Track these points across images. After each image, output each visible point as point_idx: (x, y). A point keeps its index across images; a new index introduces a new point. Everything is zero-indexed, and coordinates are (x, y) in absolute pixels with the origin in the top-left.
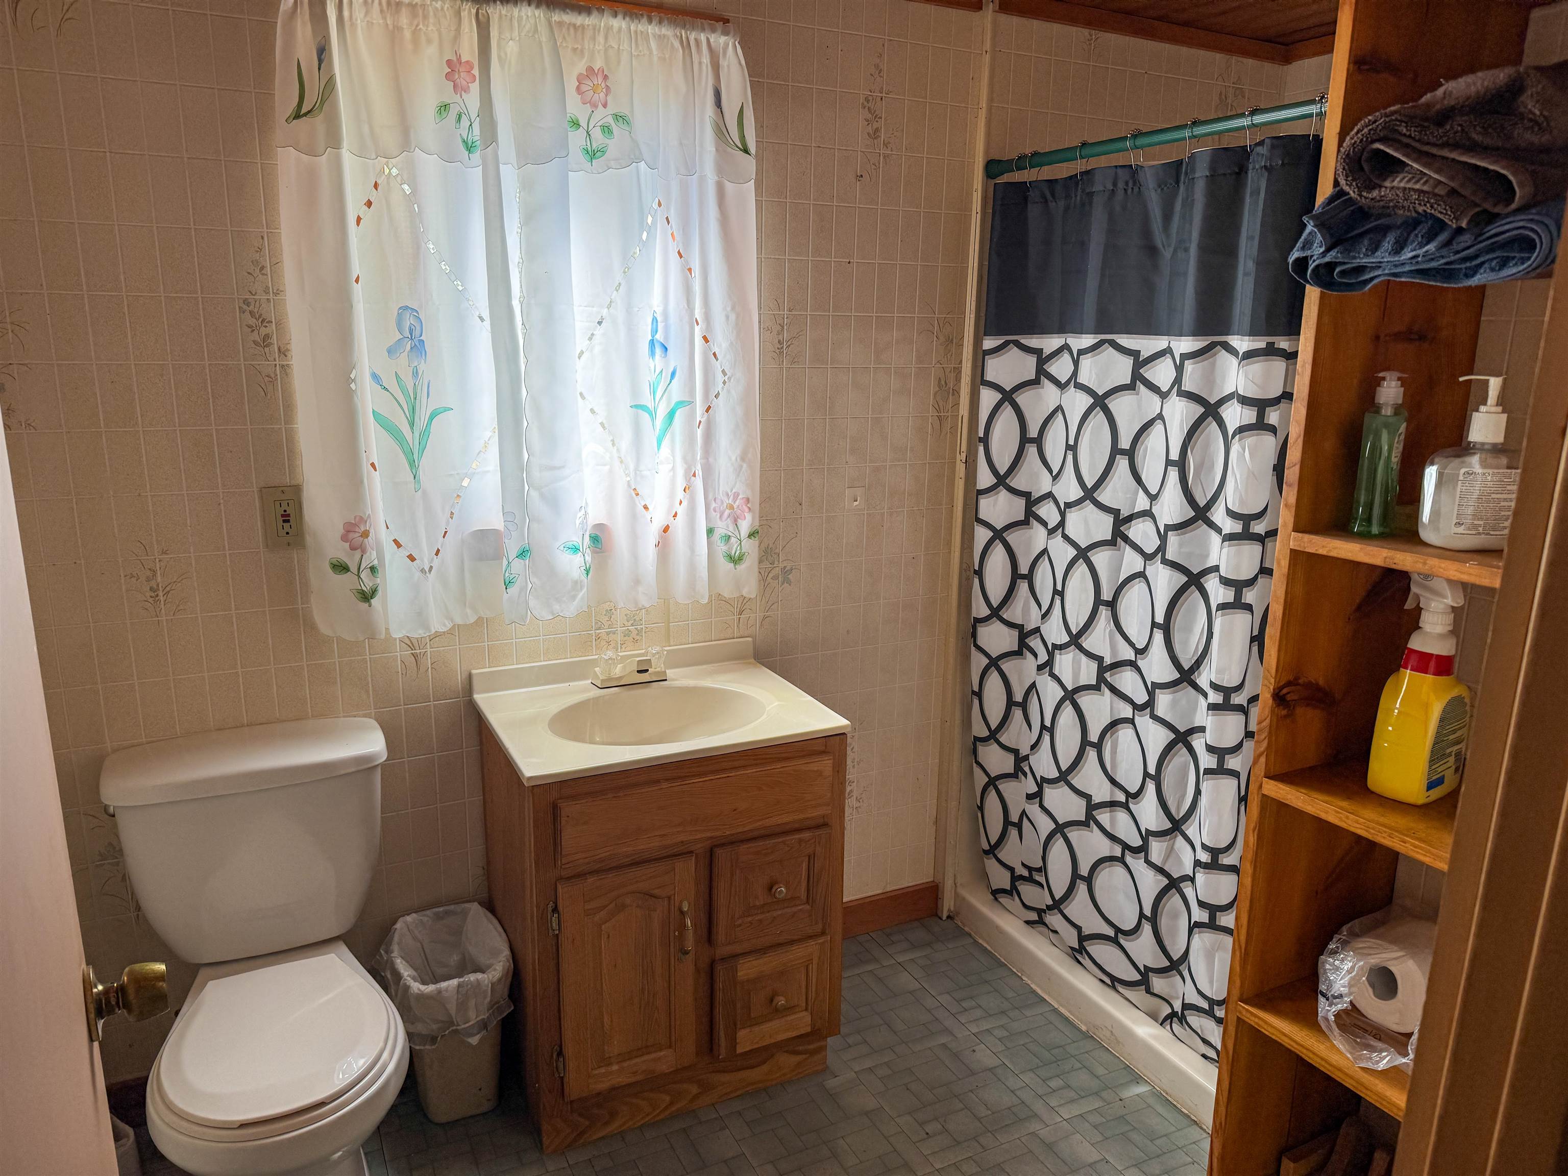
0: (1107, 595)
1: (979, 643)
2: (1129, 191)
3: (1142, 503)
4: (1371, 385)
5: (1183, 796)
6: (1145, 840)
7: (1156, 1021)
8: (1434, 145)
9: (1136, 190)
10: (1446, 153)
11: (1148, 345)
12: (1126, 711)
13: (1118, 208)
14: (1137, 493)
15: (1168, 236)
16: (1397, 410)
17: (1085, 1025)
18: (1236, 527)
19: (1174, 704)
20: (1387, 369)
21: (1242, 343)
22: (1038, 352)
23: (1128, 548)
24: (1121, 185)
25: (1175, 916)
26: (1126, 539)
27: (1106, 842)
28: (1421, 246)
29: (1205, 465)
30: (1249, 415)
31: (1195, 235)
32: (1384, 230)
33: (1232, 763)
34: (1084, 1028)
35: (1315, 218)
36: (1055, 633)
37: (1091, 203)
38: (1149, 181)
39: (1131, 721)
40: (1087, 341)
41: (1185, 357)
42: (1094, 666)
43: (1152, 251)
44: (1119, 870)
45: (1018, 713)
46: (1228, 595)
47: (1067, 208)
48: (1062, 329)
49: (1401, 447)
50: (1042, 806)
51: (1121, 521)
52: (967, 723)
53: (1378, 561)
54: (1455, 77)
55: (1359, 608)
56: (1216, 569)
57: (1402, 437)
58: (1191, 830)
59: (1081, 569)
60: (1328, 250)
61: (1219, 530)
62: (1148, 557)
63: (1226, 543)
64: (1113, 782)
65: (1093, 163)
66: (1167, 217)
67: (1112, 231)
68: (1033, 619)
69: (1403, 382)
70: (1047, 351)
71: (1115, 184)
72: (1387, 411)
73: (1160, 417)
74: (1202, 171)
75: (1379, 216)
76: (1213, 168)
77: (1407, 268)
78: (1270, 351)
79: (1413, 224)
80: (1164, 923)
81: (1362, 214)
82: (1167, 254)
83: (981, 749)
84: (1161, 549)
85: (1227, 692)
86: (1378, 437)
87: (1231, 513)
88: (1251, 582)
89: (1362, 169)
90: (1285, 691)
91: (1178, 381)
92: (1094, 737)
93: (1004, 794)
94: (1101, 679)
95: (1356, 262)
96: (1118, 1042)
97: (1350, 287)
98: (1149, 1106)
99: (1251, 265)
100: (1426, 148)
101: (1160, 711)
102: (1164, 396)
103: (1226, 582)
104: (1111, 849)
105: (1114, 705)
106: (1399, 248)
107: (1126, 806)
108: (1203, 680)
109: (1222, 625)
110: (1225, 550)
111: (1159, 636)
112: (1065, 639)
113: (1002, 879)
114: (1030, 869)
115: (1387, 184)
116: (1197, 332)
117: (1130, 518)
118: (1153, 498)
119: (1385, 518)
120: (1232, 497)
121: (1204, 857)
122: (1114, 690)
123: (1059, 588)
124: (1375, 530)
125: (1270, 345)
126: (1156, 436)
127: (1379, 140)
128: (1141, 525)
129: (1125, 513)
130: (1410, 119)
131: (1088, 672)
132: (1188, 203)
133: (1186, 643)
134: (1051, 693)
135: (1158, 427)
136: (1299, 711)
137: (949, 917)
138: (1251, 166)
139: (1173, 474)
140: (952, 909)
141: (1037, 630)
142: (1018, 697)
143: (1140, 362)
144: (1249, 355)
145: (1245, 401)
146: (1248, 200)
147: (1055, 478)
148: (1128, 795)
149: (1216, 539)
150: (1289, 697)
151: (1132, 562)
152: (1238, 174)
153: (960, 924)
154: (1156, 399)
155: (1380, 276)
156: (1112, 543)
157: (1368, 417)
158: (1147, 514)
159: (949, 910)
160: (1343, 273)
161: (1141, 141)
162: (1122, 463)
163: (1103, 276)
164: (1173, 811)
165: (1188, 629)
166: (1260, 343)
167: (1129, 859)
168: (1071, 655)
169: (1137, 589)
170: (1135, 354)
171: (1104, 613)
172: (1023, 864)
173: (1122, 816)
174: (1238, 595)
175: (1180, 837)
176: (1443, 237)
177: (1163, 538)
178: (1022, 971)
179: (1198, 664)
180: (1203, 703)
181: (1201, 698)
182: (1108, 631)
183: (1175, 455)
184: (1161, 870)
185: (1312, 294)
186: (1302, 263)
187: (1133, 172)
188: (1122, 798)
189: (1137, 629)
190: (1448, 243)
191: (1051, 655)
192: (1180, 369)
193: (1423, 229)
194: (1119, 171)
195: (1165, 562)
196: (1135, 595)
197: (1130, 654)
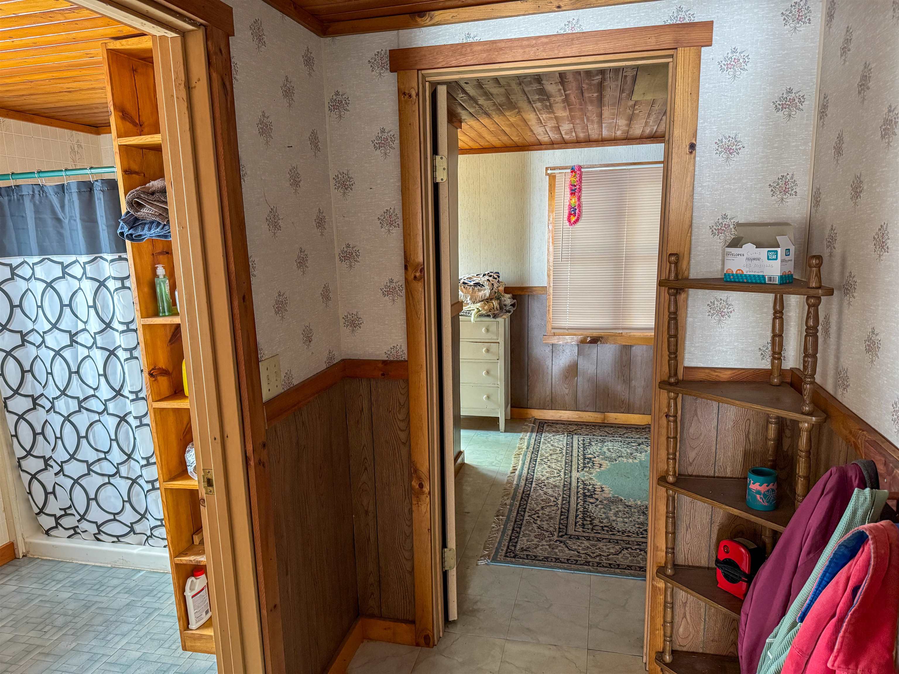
0: (74, 369)
1: (10, 409)
2: (41, 195)
3: (81, 326)
4: (154, 270)
5: (129, 444)
6: (117, 468)
7: (142, 545)
8: (152, 201)
9: (44, 195)
10: (155, 203)
11: (67, 259)
12: (96, 417)
13: (37, 202)
14: (77, 322)
15: (65, 214)
16: (164, 276)
17: (110, 564)
18: (124, 328)
19: (116, 407)
20: (159, 264)
21: (109, 257)
22: (10, 265)
23: (79, 346)
24: (36, 192)
25: (138, 495)
26: (77, 343)
27: (100, 478)
28: (156, 229)
29: (105, 306)
30: (119, 284)
31: (78, 215)
32: (145, 224)
33: (146, 421)
34: (109, 566)
35: (122, 220)
36: (52, 392)
37: (23, 200)
38: (51, 193)
39: (99, 421)
40: (36, 259)
41: (85, 263)
42: (76, 401)
43: (59, 220)
44: (109, 487)
45: (40, 438)
46: (127, 355)
47: (10, 201)
48: (20, 255)
49: (168, 288)
50: (64, 475)
51: (73, 336)
52: (12, 453)
53: (169, 322)
54: (154, 180)
55: (170, 341)
56: (120, 346)
57: (168, 284)
58: (136, 456)
59: (59, 359)
60: (129, 230)
61: (117, 331)
62: (89, 348)
63: (121, 335)
64: (97, 450)
65: (20, 182)
66: (63, 207)
67: (37, 211)
68: (39, 390)
69: (164, 268)
70: (14, 265)
71: (33, 192)
72: (161, 277)
73: (80, 288)
74: (74, 189)
75: (142, 220)
76: (79, 188)
77: (154, 235)
78: (120, 259)
79: (152, 222)
80: (134, 500)
81: (136, 219)
82: (66, 221)
83: (23, 463)
84: (95, 343)
85: (136, 393)
86: (161, 285)
87: (120, 323)
88: (135, 348)
89: (133, 206)
90: (152, 372)
91: (85, 273)
92: (83, 434)
93: (41, 480)
94: (80, 407)
95: (139, 234)
96: (127, 562)
97: (140, 240)
98: (147, 577)
99: (105, 227)
100: (150, 201)
101: (111, 411)
102: (80, 280)
103: (125, 350)
104: (103, 480)
105: (90, 416)
106: (150, 229)
107: (105, 458)
108: (126, 393)
109: (128, 367)
110: (122, 337)
111: (102, 379)
112: (59, 393)
113: (50, 522)
114: (64, 510)
115: (142, 211)
116: (89, 253)
117: (76, 333)
118: (85, 323)
119: (169, 311)
120: (119, 316)
121: (144, 462)
122: (87, 410)
123: (49, 371)
124: (167, 314)
125: (120, 256)
126: (80, 296)
127: (136, 198)
128: (83, 336)
129: (73, 332)
130: (144, 192)
131: (74, 405)
132: (71, 201)
133: (115, 379)
134: (56, 420)
135: (80, 293)
136: (159, 378)
137: (23, 556)
138: (95, 189)
139: (92, 311)
140: (24, 551)
141: (42, 395)
142: (39, 430)
143: (64, 267)
144: (112, 261)
145: (115, 278)
146: (97, 202)
147: (34, 322)
148: (105, 453)
149: (117, 334)
150: (154, 374)
151: (82, 352)
152: (90, 191)
153: (31, 556)
154: (76, 282)
155: (147, 237)
156: (71, 345)
157: (156, 279)
158: (85, 330)
159: (23, 553)
160: (136, 236)
161: (41, 175)
162: (67, 310)
163: (37, 230)
164: (127, 451)
165: (115, 373)
166: (116, 256)
167: (112, 480)
168: (63, 400)
169: (88, 363)
170: (62, 263)
171: (75, 377)
172: (60, 509)
173: (105, 463)
174: (131, 354)
175: (132, 461)
176: (161, 227)
177: (94, 339)
178: (72, 559)
179: (122, 386)
180: (128, 402)
181: (127, 400)
182: (78, 384)
183: (91, 303)
184: (128, 478)
185: (128, 243)
186: (122, 234)
187: (42, 188)
188: (102, 455)
189: (92, 381)
190: (163, 228)
191: (53, 403)
192: (84, 268)
193: (155, 224)
194: (34, 187)
195: (97, 348)
196: (87, 365)
197: (92, 392)
